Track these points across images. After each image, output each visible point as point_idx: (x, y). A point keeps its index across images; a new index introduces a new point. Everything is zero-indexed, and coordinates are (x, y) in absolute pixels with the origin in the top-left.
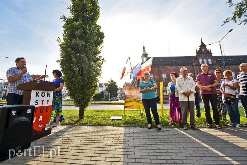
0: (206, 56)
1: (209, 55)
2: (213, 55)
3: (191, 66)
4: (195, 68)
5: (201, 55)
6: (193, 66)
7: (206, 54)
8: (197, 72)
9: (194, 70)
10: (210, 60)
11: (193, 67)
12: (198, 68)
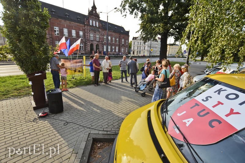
0: (96, 18)
1: (98, 18)
2: (100, 19)
3: (83, 25)
4: (86, 27)
5: (92, 16)
6: (85, 25)
7: (95, 16)
8: (87, 31)
9: (85, 29)
10: (97, 23)
11: (85, 27)
12: (88, 28)
